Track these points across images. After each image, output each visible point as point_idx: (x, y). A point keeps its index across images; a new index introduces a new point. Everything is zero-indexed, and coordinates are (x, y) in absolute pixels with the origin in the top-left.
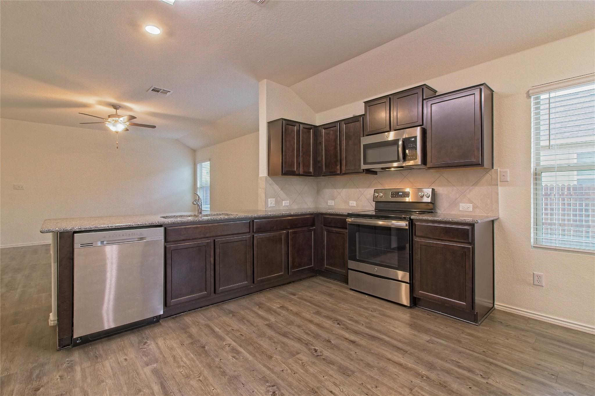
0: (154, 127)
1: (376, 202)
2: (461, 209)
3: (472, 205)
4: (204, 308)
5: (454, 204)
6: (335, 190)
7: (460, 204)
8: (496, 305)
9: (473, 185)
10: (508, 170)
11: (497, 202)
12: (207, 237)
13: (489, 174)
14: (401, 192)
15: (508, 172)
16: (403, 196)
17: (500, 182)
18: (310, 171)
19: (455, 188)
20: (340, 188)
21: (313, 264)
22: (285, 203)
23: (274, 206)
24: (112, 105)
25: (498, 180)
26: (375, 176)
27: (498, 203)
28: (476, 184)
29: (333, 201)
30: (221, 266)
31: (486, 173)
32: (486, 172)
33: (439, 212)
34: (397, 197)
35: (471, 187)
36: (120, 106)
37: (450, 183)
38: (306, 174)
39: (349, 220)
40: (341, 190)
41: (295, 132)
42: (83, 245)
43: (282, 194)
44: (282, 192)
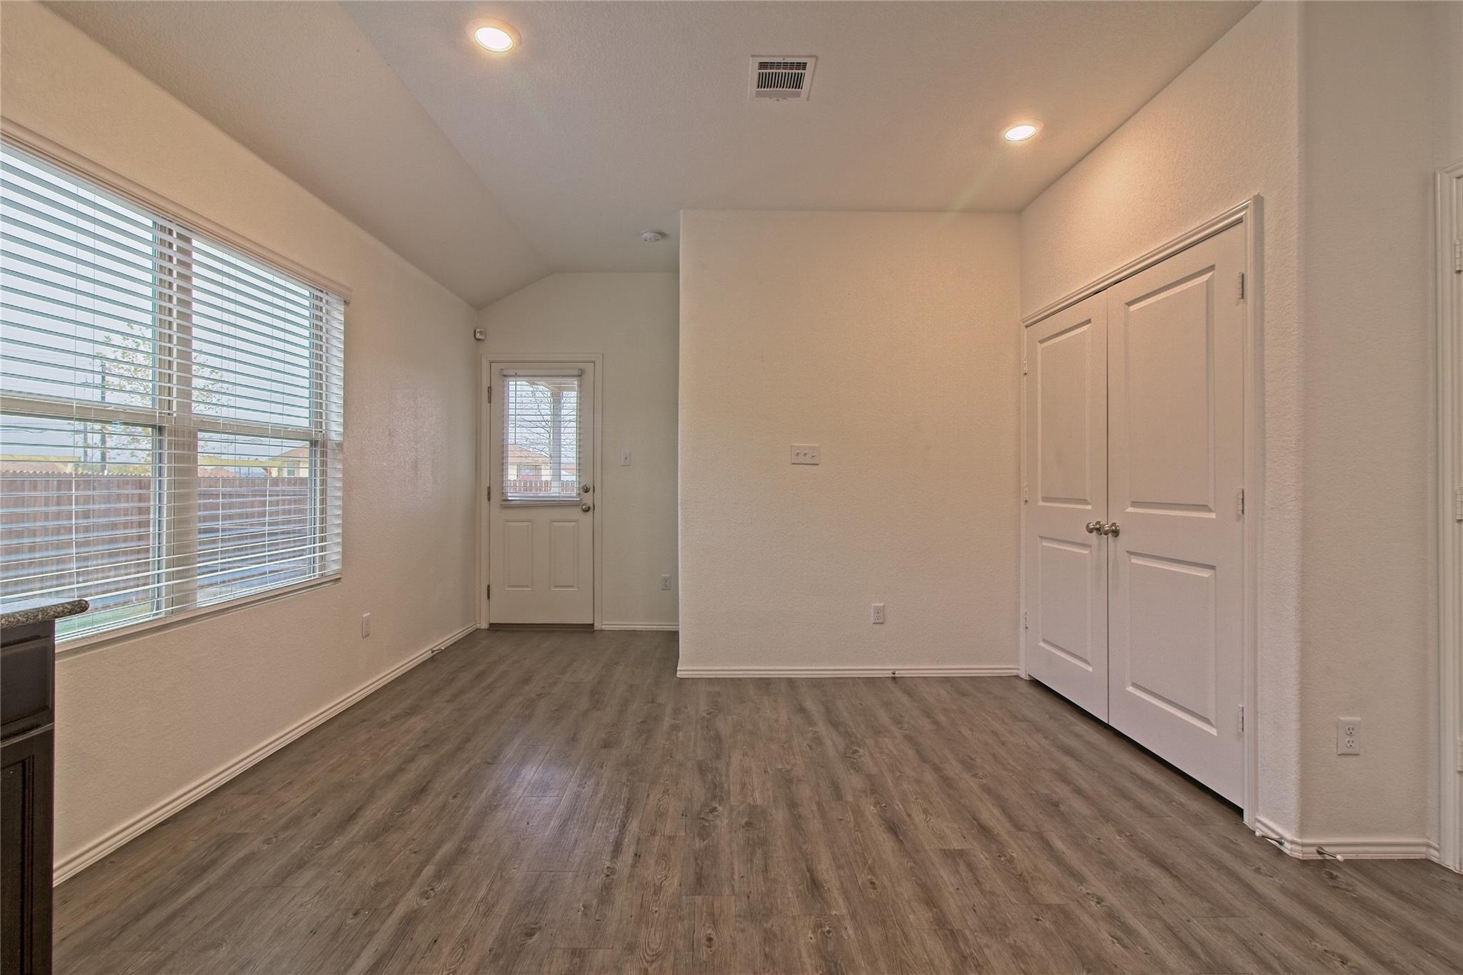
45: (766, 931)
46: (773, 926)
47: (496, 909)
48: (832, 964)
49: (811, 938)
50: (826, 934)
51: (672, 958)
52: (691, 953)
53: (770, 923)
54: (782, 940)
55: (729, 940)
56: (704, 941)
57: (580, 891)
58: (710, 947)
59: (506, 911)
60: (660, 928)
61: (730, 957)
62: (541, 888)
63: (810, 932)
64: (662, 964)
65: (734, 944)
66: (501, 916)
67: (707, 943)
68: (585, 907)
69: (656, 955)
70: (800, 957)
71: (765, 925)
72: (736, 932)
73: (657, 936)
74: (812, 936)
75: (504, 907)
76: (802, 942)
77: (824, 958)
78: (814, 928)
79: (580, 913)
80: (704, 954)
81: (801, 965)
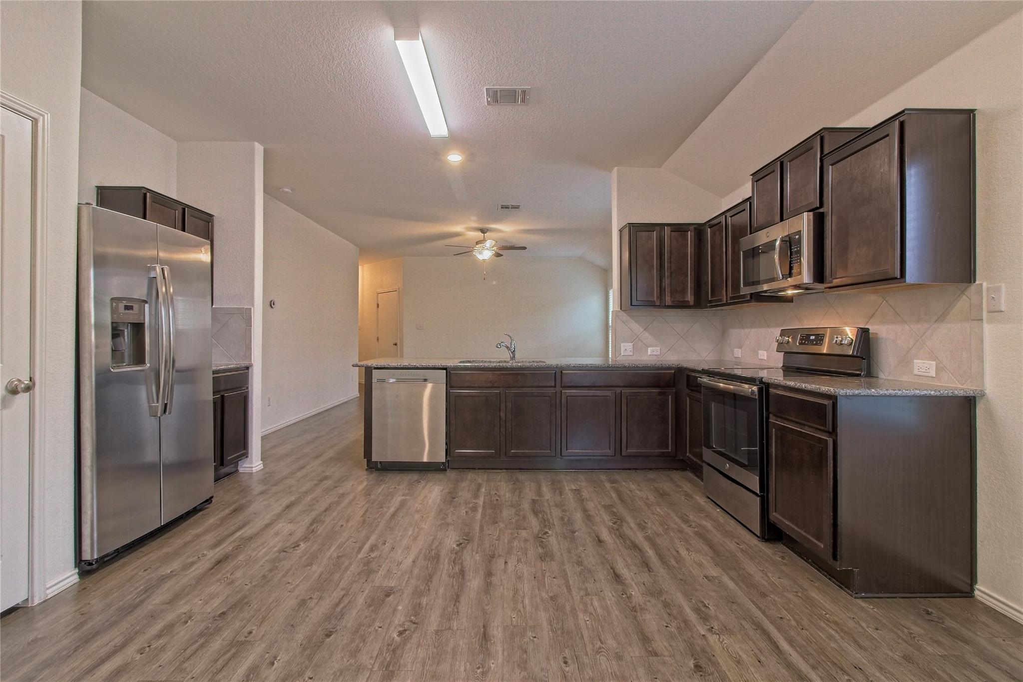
0: (524, 248)
1: (786, 353)
2: (916, 372)
3: (934, 362)
4: (495, 471)
5: (905, 361)
6: (742, 330)
7: (915, 361)
8: (979, 590)
9: (936, 321)
10: (1003, 285)
11: (981, 359)
12: (496, 387)
13: (966, 296)
14: (812, 335)
15: (1003, 290)
16: (815, 342)
17: (989, 312)
18: (686, 300)
19: (906, 327)
20: (747, 328)
21: (670, 448)
22: (653, 351)
23: (631, 354)
24: (480, 230)
25: (981, 308)
26: (791, 304)
27: (982, 362)
28: (942, 318)
29: (740, 350)
30: (513, 424)
31: (960, 294)
32: (960, 292)
33: (882, 375)
34: (807, 344)
35: (934, 325)
36: (488, 230)
37: (899, 315)
38: (682, 305)
39: (705, 380)
40: (749, 330)
41: (654, 240)
42: (379, 380)
43: (647, 337)
44: (647, 334)
45: (526, 669)
46: (520, 673)
48: (483, 646)
49: (493, 664)
50: (481, 666)
51: (588, 650)
52: (576, 653)
53: (522, 676)
54: (514, 662)
55: (552, 662)
56: (569, 662)
58: (565, 658)
60: (605, 672)
61: (549, 651)
63: (492, 668)
64: (594, 646)
65: (548, 659)
67: (567, 660)
69: (600, 652)
70: (503, 651)
71: (526, 674)
72: (548, 668)
73: (604, 665)
74: (492, 665)
76: (500, 660)
77: (487, 649)
78: (489, 671)
80: (567, 653)
81: (504, 646)
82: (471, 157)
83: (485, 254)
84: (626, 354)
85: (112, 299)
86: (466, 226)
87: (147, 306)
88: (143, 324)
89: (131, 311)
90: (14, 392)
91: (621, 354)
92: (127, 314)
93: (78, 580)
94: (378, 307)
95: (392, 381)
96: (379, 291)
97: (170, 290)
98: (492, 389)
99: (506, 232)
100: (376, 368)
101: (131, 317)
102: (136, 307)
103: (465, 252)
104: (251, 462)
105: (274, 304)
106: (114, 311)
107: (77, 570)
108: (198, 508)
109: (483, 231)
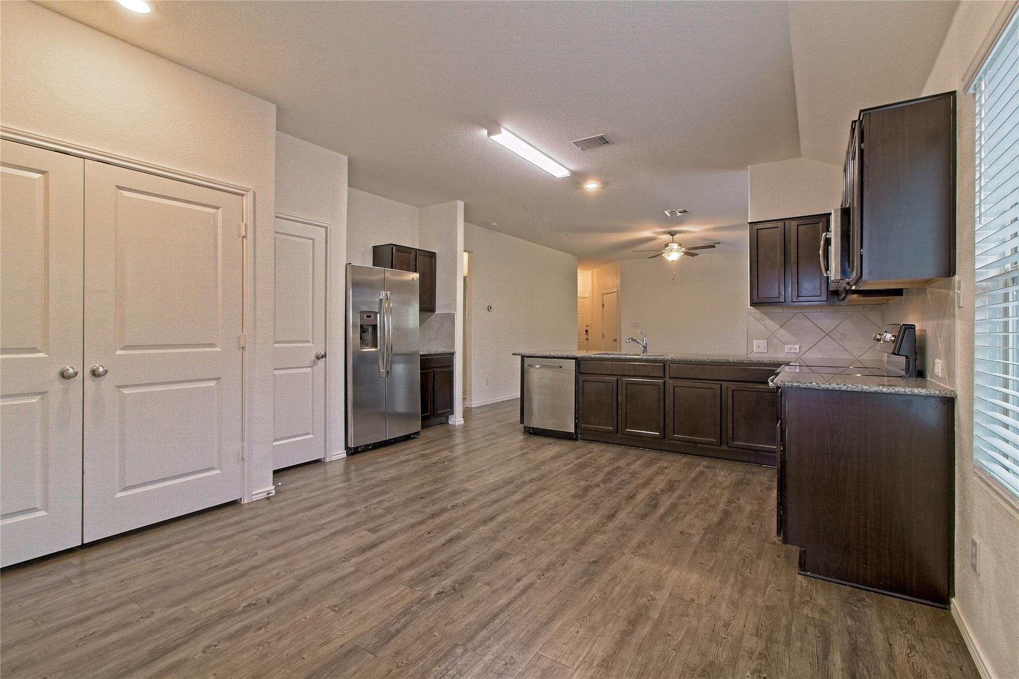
47: (610, 577)
57: (563, 571)
59: (605, 575)
62: (583, 580)
66: (608, 573)
68: (564, 565)
75: (606, 577)
79: (567, 563)
82: (605, 184)
83: (674, 255)
84: (758, 351)
85: (360, 312)
86: (652, 231)
87: (378, 315)
88: (377, 325)
89: (370, 318)
90: (318, 358)
91: (753, 351)
92: (367, 320)
93: (346, 456)
94: (603, 306)
95: (538, 366)
96: (605, 292)
97: (390, 305)
98: (611, 376)
99: (697, 232)
100: (528, 357)
101: (370, 321)
102: (373, 316)
103: (657, 254)
104: (455, 419)
105: (491, 308)
106: (362, 318)
107: (346, 451)
108: (412, 436)
109: (672, 234)
